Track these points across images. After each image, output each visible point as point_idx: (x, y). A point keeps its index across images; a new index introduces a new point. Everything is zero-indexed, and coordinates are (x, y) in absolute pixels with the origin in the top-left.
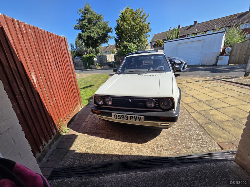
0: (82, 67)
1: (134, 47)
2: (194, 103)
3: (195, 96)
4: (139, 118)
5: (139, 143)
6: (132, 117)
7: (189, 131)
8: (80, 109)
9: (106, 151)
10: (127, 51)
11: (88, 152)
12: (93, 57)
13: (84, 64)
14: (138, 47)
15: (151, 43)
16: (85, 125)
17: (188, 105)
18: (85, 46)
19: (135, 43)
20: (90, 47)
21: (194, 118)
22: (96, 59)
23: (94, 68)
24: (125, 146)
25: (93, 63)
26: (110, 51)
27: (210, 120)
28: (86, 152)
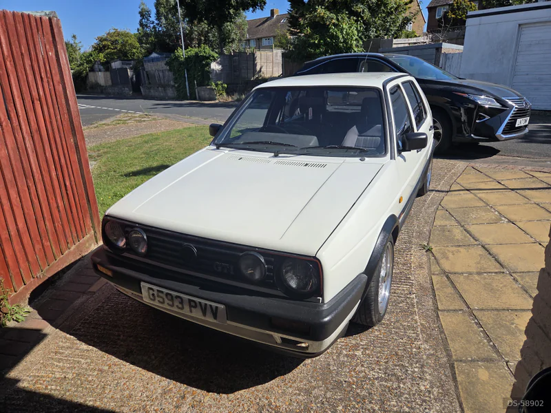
0: (170, 92)
1: (353, 28)
2: (477, 277)
3: (494, 250)
4: (214, 309)
5: (209, 391)
6: (193, 304)
7: (393, 378)
8: (88, 248)
9: (101, 400)
10: (326, 44)
11: (53, 392)
12: (208, 58)
13: (175, 80)
14: (367, 29)
15: (431, 9)
16: (83, 303)
17: (448, 277)
18: (185, 16)
19: (357, 14)
20: (200, 21)
21: (442, 332)
22: (215, 66)
23: (207, 96)
24: (164, 393)
25: (205, 77)
26: (274, 37)
27: (497, 352)
28: (47, 391)
